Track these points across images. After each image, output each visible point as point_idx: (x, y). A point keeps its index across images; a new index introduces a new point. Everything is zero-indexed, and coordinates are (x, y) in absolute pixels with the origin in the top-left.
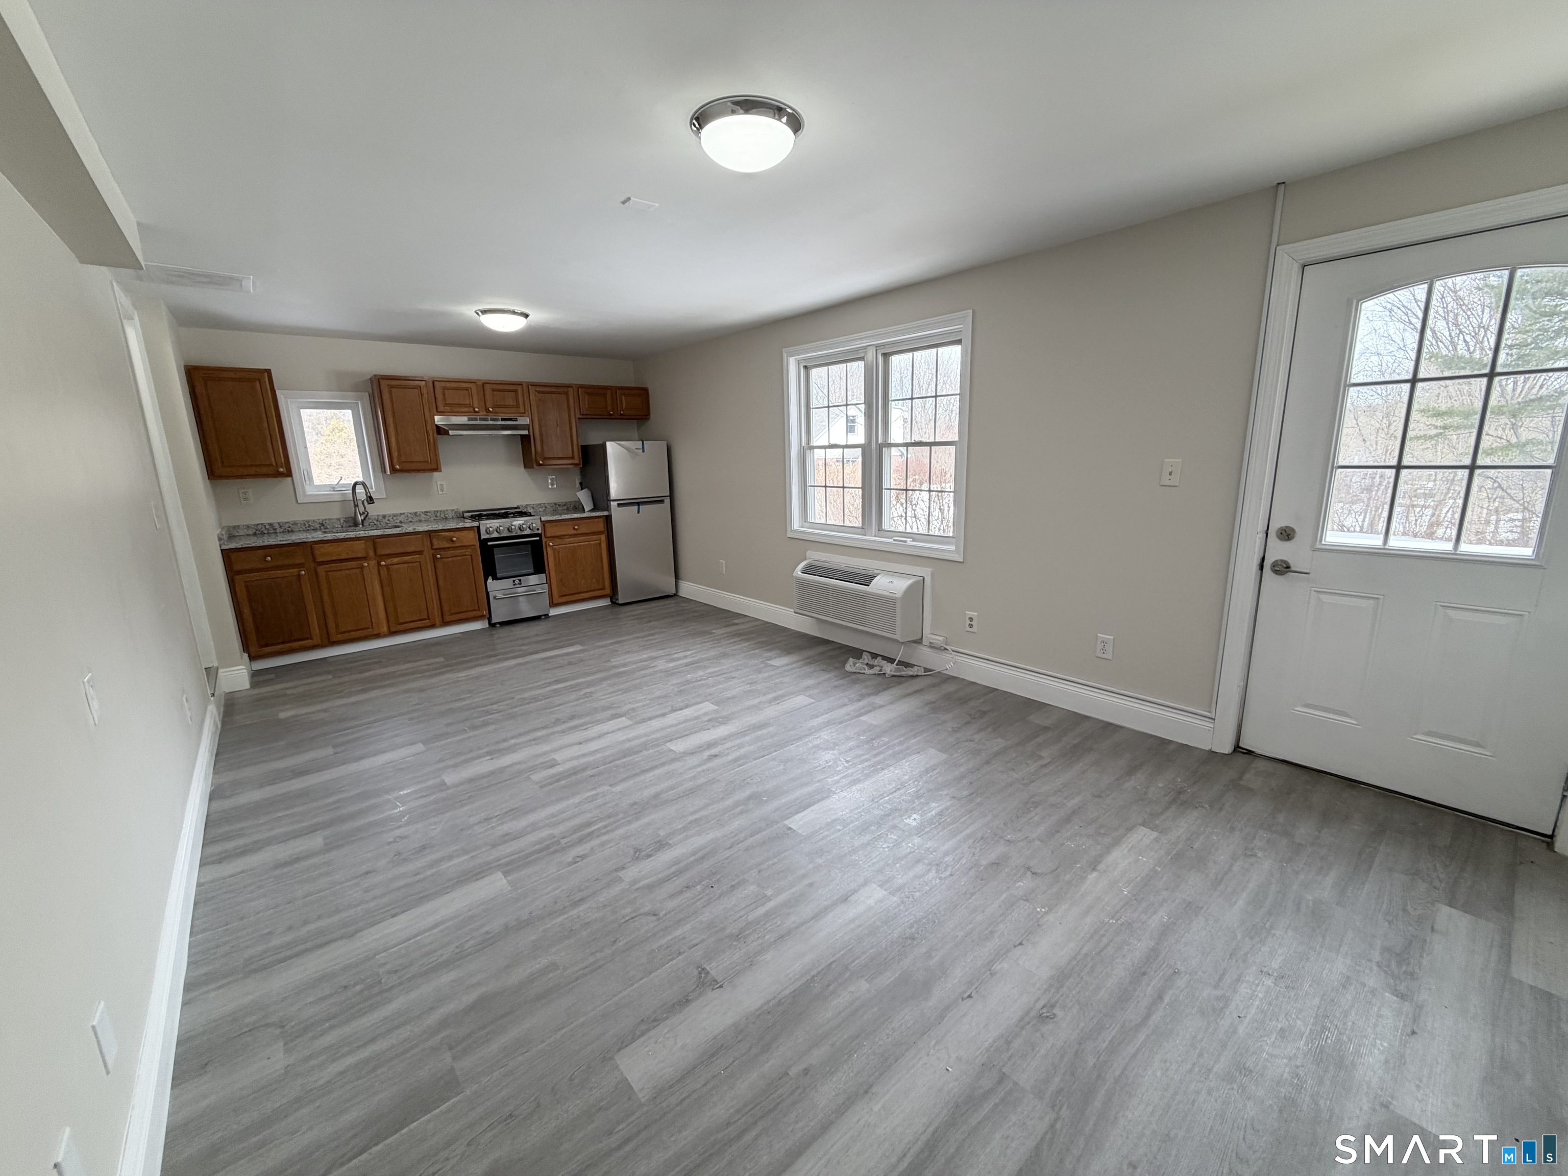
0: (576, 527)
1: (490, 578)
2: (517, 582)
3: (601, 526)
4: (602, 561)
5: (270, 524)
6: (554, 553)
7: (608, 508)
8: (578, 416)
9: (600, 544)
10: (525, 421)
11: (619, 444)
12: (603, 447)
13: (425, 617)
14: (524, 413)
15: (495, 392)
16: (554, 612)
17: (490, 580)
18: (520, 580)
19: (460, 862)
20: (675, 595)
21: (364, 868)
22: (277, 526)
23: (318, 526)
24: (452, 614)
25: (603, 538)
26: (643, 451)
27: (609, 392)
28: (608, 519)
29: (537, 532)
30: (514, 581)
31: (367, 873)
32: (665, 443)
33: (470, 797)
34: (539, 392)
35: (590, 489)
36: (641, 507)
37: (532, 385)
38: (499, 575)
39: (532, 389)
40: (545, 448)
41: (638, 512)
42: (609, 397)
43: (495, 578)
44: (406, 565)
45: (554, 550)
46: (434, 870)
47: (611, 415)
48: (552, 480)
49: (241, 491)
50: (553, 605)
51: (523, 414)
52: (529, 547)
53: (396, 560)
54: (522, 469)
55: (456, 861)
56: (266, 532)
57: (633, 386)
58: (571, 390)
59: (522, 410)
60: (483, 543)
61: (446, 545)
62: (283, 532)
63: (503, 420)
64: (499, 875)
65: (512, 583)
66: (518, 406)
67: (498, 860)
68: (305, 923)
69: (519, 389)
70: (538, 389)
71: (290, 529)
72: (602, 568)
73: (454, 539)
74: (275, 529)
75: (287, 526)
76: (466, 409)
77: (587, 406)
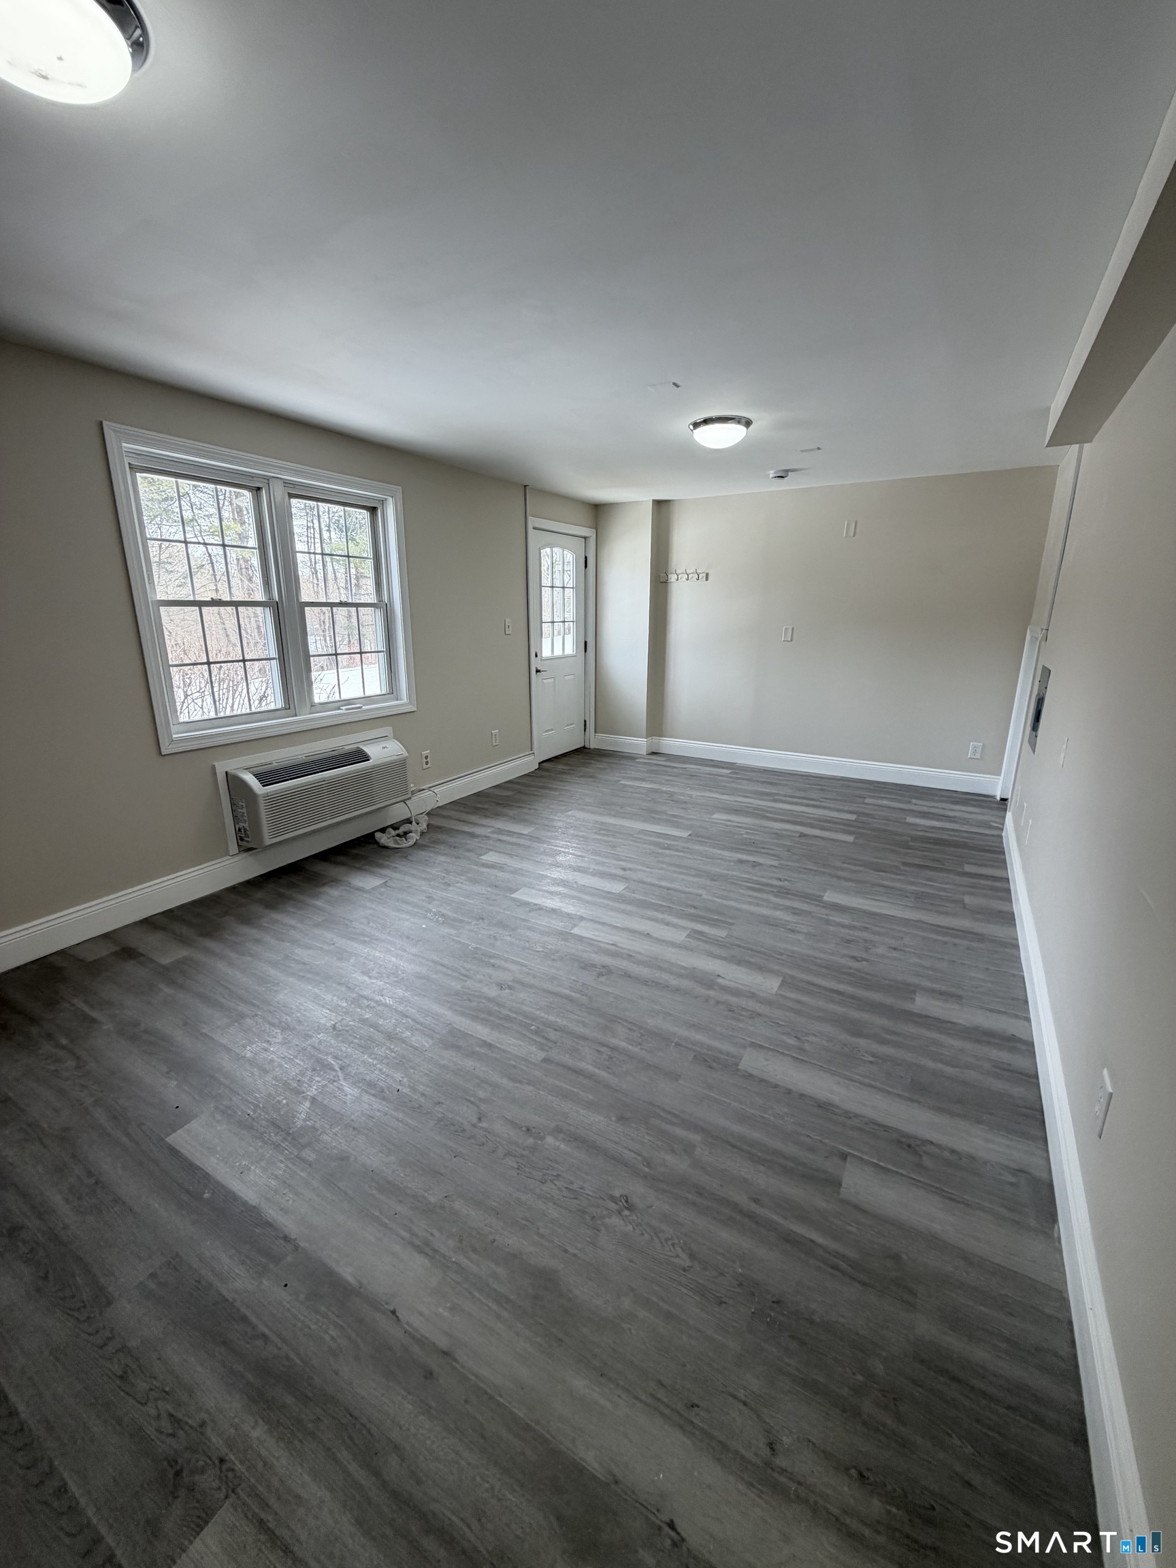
19: (837, 918)
21: (895, 954)
31: (895, 949)
33: (781, 954)
46: (855, 923)
55: (838, 920)
64: (825, 898)
67: (817, 905)
68: (945, 943)
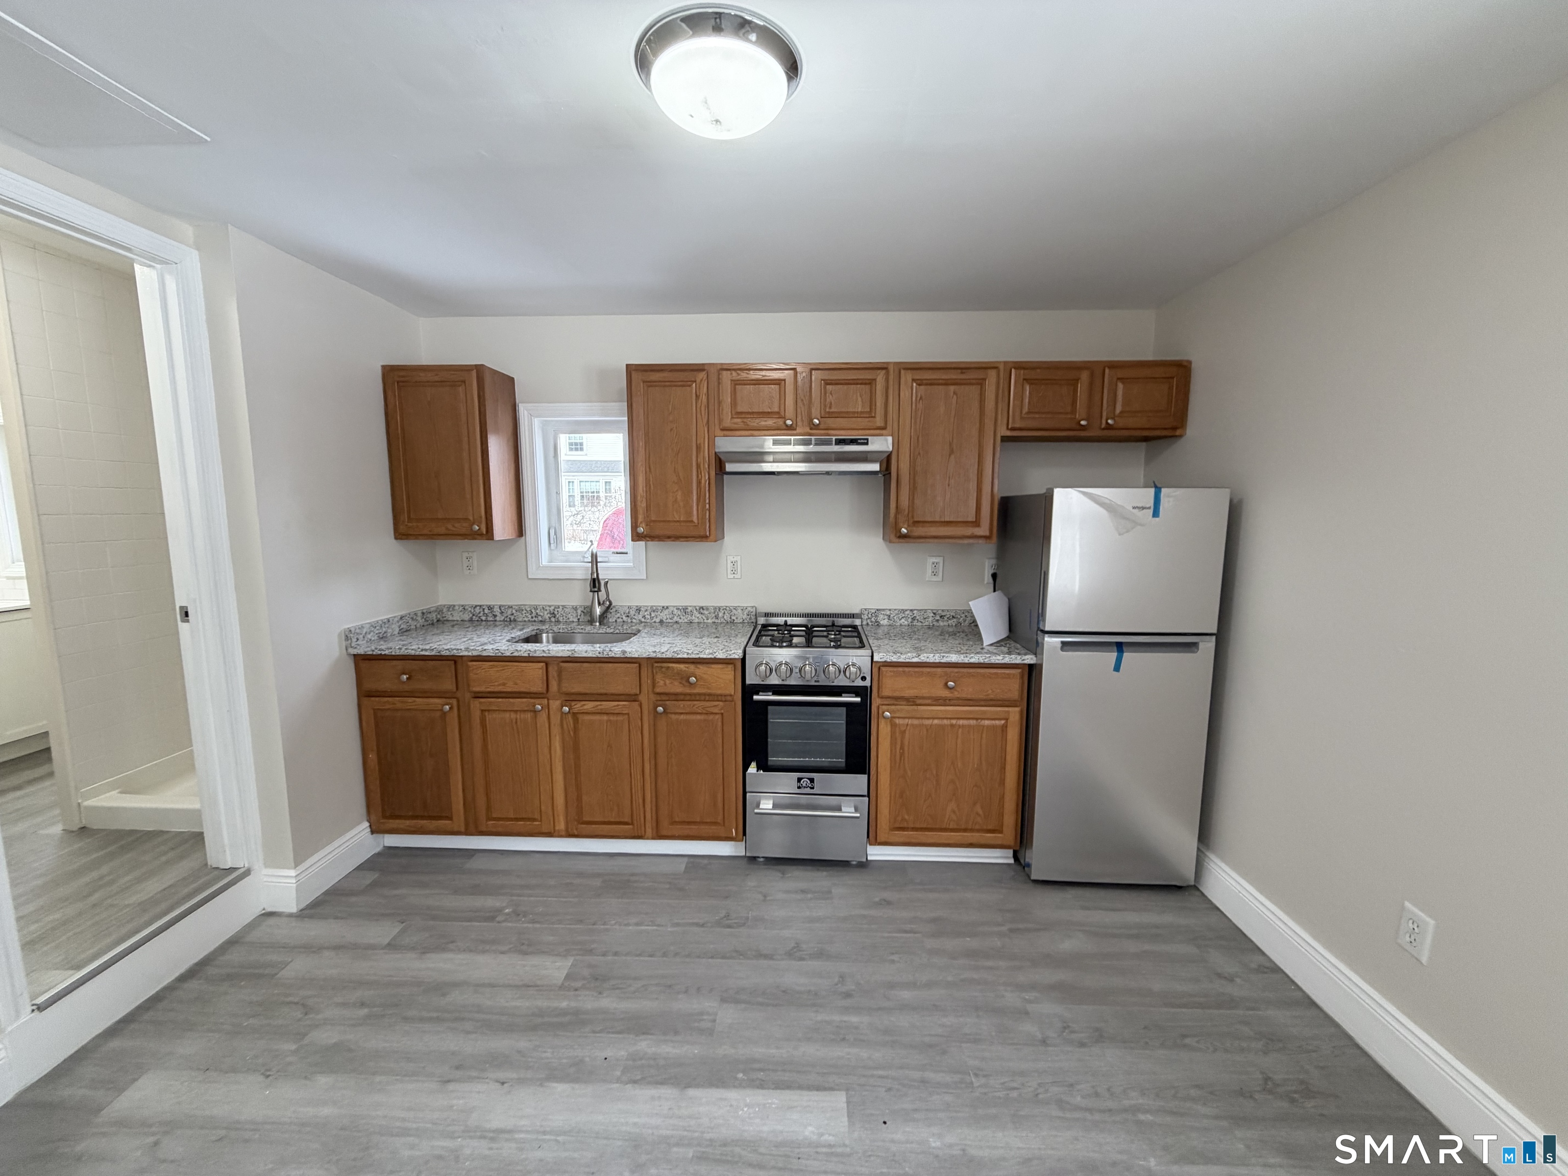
0: (951, 684)
1: (753, 765)
2: (805, 782)
3: (1014, 687)
4: (1003, 768)
5: (490, 608)
6: (893, 734)
7: (1036, 648)
8: (1003, 431)
9: (1004, 728)
10: (881, 444)
11: (1084, 493)
12: (1047, 500)
13: (627, 819)
14: (884, 428)
15: (829, 387)
16: (876, 853)
17: (752, 769)
18: (812, 780)
20: (1195, 888)
22: (497, 610)
23: (547, 616)
24: (674, 823)
25: (1015, 714)
26: (1156, 514)
27: (1085, 376)
28: (1032, 673)
29: (859, 683)
30: (799, 780)
32: (1228, 490)
34: (920, 383)
35: (1006, 594)
36: (1127, 656)
37: (904, 369)
38: (773, 760)
39: (907, 377)
40: (918, 502)
41: (1117, 668)
42: (1082, 389)
43: (764, 766)
44: (605, 718)
45: (893, 725)
47: (1083, 428)
48: (935, 565)
49: (465, 555)
50: (873, 838)
51: (881, 430)
52: (843, 710)
53: (589, 706)
54: (881, 540)
56: (484, 618)
57: (1151, 358)
58: (992, 374)
59: (879, 422)
60: (748, 691)
61: (677, 688)
62: (504, 621)
63: (840, 442)
65: (795, 784)
66: (871, 414)
69: (880, 377)
70: (919, 375)
71: (512, 618)
72: (1002, 782)
73: (693, 679)
74: (495, 616)
75: (509, 612)
76: (770, 422)
77: (1026, 409)
